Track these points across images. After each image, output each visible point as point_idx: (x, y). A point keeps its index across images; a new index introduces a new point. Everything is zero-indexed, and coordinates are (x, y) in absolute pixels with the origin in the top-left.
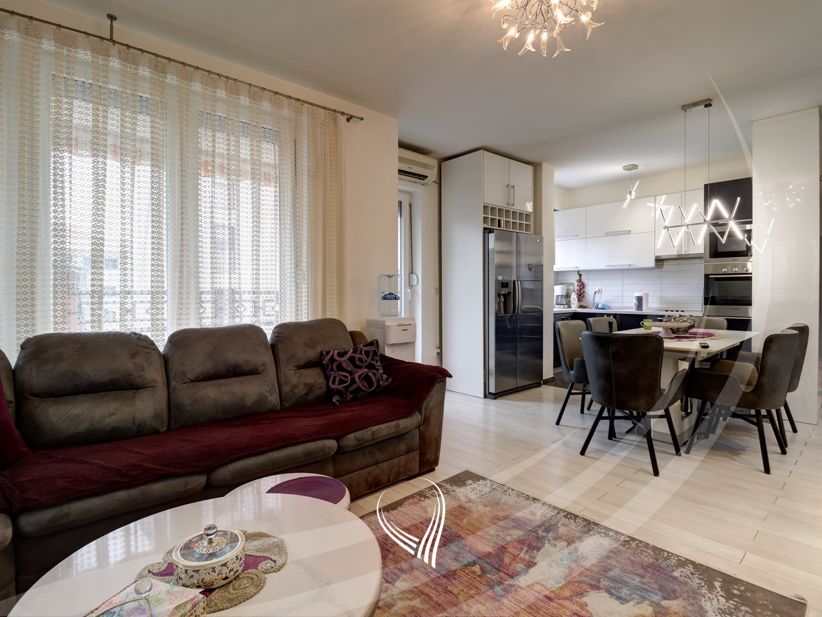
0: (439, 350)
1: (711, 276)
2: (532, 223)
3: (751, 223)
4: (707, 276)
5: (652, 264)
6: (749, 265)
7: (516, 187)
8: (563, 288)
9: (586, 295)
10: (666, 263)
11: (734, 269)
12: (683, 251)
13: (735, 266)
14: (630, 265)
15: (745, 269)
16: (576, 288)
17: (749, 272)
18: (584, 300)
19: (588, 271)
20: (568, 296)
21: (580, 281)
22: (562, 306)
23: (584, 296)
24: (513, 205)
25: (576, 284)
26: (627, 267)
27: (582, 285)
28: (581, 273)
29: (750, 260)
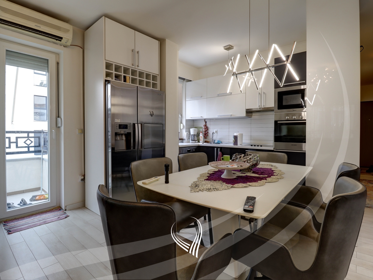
0: (83, 177)
1: (278, 122)
2: (158, 82)
3: (305, 84)
4: (276, 122)
5: (244, 114)
6: (303, 114)
7: (140, 53)
8: (195, 130)
9: (209, 134)
10: (254, 114)
11: (294, 117)
12: (263, 105)
13: (294, 115)
14: (231, 115)
15: (301, 117)
16: (204, 130)
17: (303, 119)
18: (208, 138)
19: (211, 120)
20: (198, 135)
21: (206, 125)
22: (194, 142)
23: (208, 135)
24: (138, 66)
25: (203, 127)
26: (230, 116)
27: (207, 128)
28: (206, 121)
29: (304, 110)
